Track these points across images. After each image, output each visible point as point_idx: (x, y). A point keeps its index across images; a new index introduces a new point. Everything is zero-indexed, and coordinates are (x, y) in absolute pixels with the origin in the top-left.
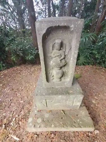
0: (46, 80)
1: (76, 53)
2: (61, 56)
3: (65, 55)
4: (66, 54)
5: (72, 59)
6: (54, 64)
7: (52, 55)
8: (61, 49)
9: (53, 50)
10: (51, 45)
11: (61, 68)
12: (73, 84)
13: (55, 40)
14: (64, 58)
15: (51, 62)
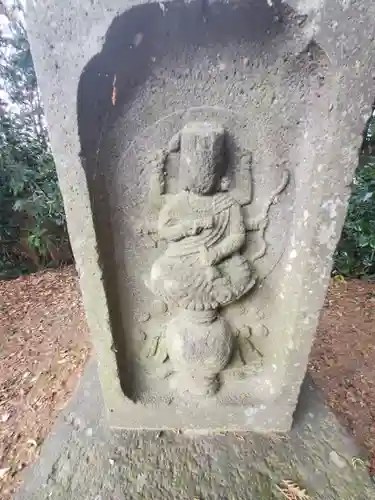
0: (117, 382)
1: (333, 214)
2: (218, 230)
3: (248, 231)
4: (256, 219)
5: (293, 254)
6: (169, 284)
7: (159, 224)
8: (224, 185)
9: (164, 191)
10: (152, 157)
11: (219, 310)
12: (298, 416)
13: (176, 124)
14: (242, 250)
15: (155, 272)
